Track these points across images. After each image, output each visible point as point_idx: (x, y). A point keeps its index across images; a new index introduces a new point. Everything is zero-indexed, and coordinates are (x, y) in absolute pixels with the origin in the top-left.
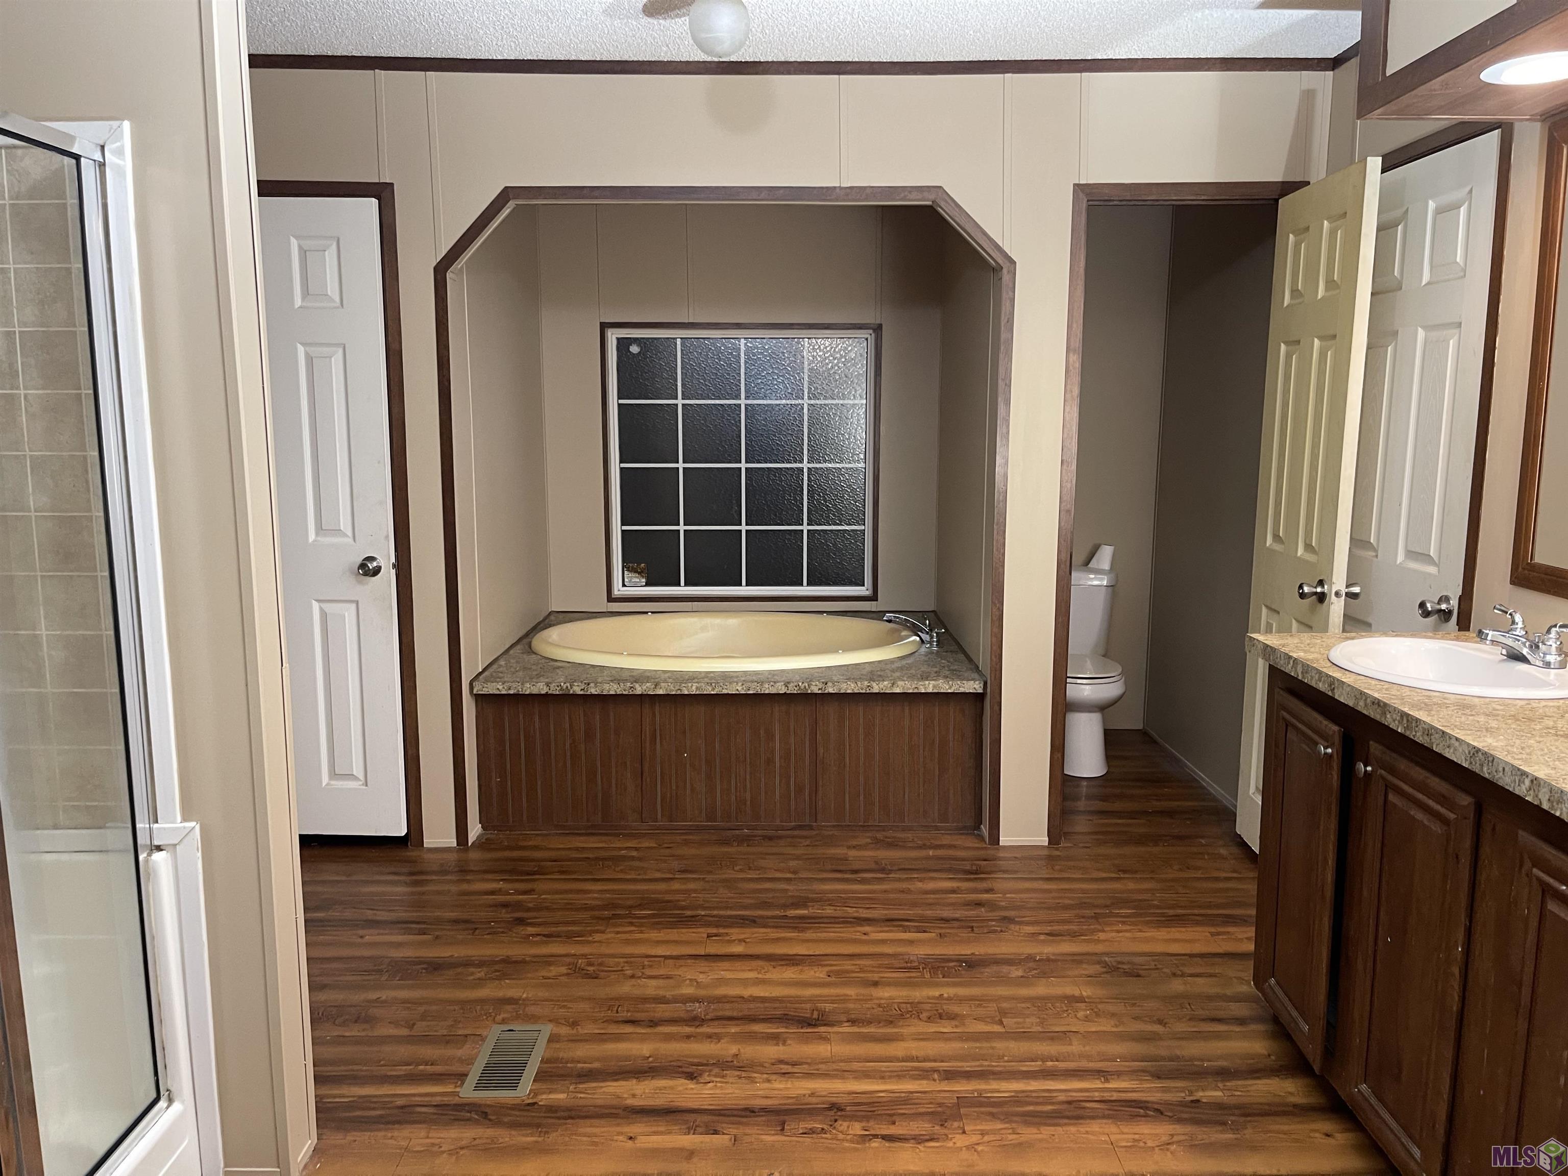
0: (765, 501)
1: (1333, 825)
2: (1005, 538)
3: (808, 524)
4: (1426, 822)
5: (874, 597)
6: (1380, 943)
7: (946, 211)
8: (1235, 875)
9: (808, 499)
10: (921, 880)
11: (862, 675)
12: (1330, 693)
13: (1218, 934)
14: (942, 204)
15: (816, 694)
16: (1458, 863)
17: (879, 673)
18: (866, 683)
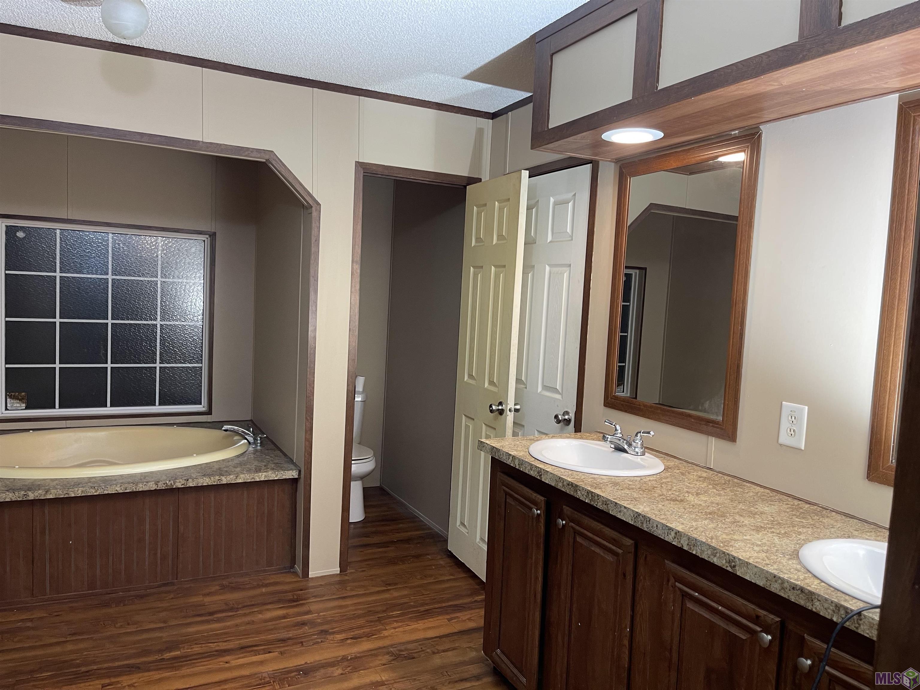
0: (127, 346)
1: (541, 557)
2: (314, 377)
3: (160, 363)
4: (602, 554)
5: (209, 412)
6: (573, 627)
7: (275, 167)
8: (452, 577)
9: (160, 345)
10: (260, 612)
11: (213, 471)
12: (538, 478)
13: (452, 619)
14: (274, 162)
15: (179, 488)
16: (625, 579)
17: (225, 469)
18: (217, 478)
